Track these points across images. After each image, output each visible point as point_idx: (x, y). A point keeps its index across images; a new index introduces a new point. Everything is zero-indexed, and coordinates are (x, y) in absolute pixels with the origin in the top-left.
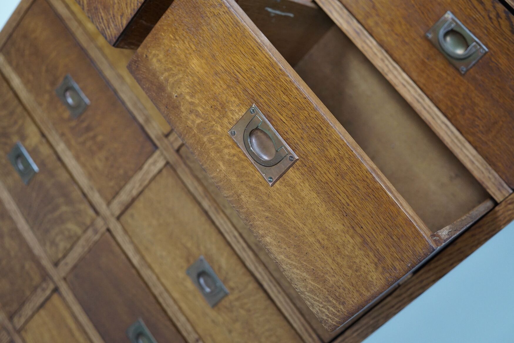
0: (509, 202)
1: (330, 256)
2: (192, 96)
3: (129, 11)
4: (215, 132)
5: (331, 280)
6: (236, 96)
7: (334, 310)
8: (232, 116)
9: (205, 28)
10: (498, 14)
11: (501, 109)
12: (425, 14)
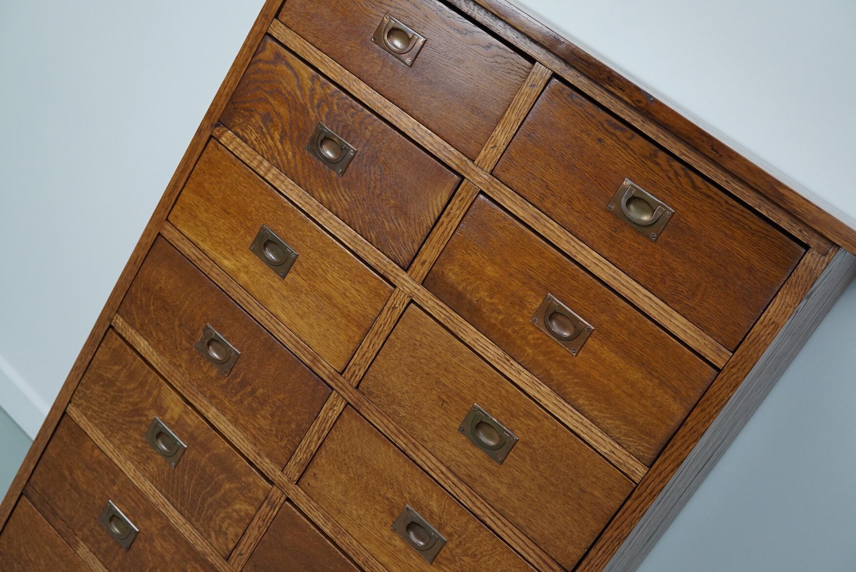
0: (731, 366)
10: (676, 173)
11: (701, 270)
12: (603, 185)
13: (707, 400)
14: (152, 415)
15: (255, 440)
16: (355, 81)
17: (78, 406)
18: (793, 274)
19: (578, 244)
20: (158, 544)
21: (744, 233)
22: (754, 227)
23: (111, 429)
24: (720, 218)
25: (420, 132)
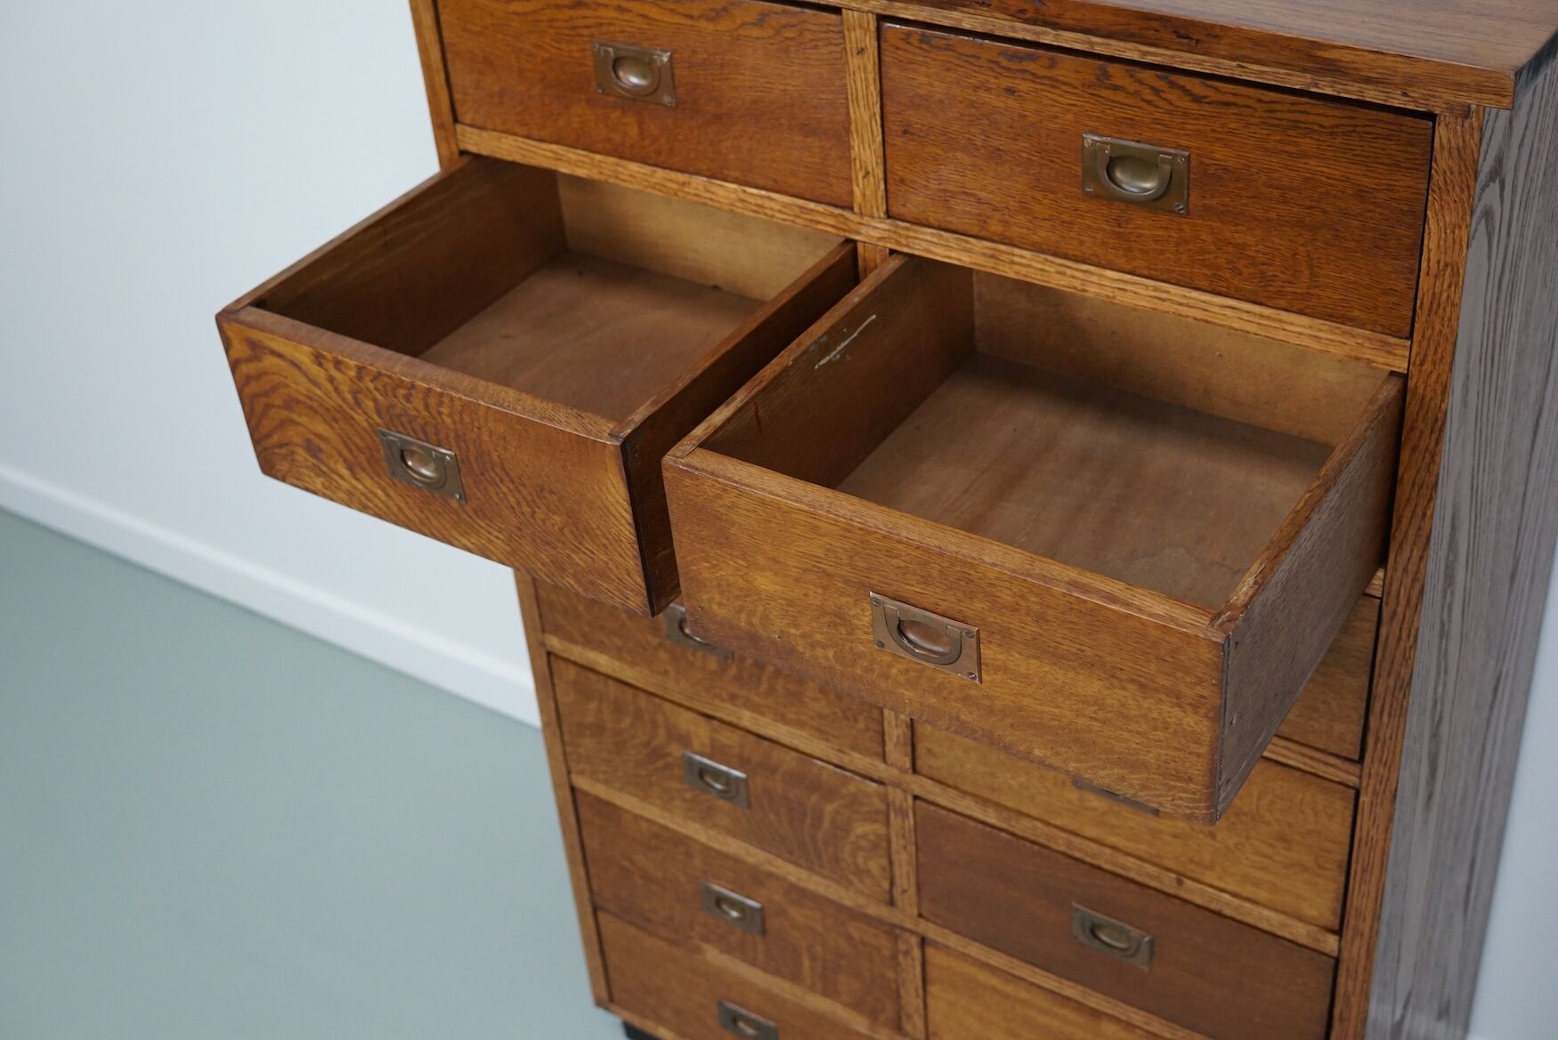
0: (1418, 362)
1: (1121, 729)
2: (797, 626)
3: (632, 562)
4: (861, 656)
5: (1151, 758)
6: (842, 594)
7: (1189, 796)
8: (860, 623)
9: (733, 530)
10: (1153, 88)
11: (1283, 228)
12: (1058, 161)
13: (1412, 429)
14: (676, 750)
15: (823, 734)
16: (618, 165)
17: (581, 773)
18: (1433, 172)
19: (1077, 270)
20: (795, 913)
21: (1317, 140)
22: (1326, 122)
23: (642, 787)
24: (1265, 132)
25: (752, 200)
